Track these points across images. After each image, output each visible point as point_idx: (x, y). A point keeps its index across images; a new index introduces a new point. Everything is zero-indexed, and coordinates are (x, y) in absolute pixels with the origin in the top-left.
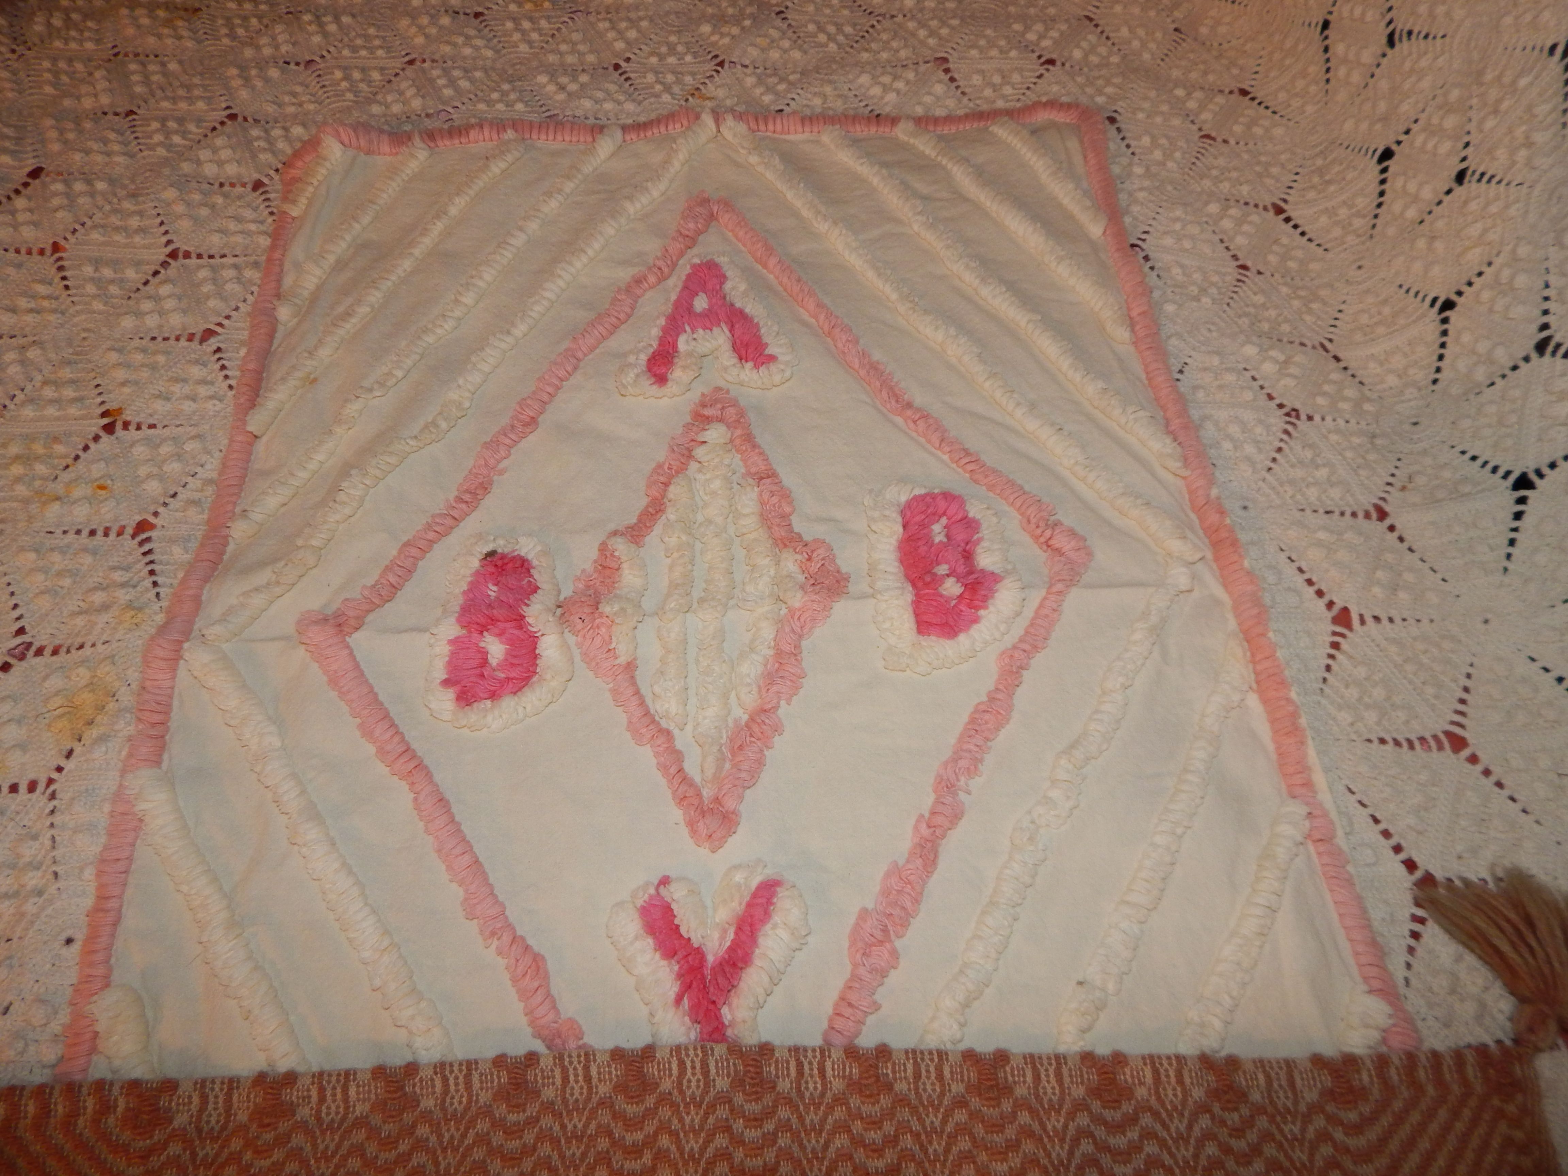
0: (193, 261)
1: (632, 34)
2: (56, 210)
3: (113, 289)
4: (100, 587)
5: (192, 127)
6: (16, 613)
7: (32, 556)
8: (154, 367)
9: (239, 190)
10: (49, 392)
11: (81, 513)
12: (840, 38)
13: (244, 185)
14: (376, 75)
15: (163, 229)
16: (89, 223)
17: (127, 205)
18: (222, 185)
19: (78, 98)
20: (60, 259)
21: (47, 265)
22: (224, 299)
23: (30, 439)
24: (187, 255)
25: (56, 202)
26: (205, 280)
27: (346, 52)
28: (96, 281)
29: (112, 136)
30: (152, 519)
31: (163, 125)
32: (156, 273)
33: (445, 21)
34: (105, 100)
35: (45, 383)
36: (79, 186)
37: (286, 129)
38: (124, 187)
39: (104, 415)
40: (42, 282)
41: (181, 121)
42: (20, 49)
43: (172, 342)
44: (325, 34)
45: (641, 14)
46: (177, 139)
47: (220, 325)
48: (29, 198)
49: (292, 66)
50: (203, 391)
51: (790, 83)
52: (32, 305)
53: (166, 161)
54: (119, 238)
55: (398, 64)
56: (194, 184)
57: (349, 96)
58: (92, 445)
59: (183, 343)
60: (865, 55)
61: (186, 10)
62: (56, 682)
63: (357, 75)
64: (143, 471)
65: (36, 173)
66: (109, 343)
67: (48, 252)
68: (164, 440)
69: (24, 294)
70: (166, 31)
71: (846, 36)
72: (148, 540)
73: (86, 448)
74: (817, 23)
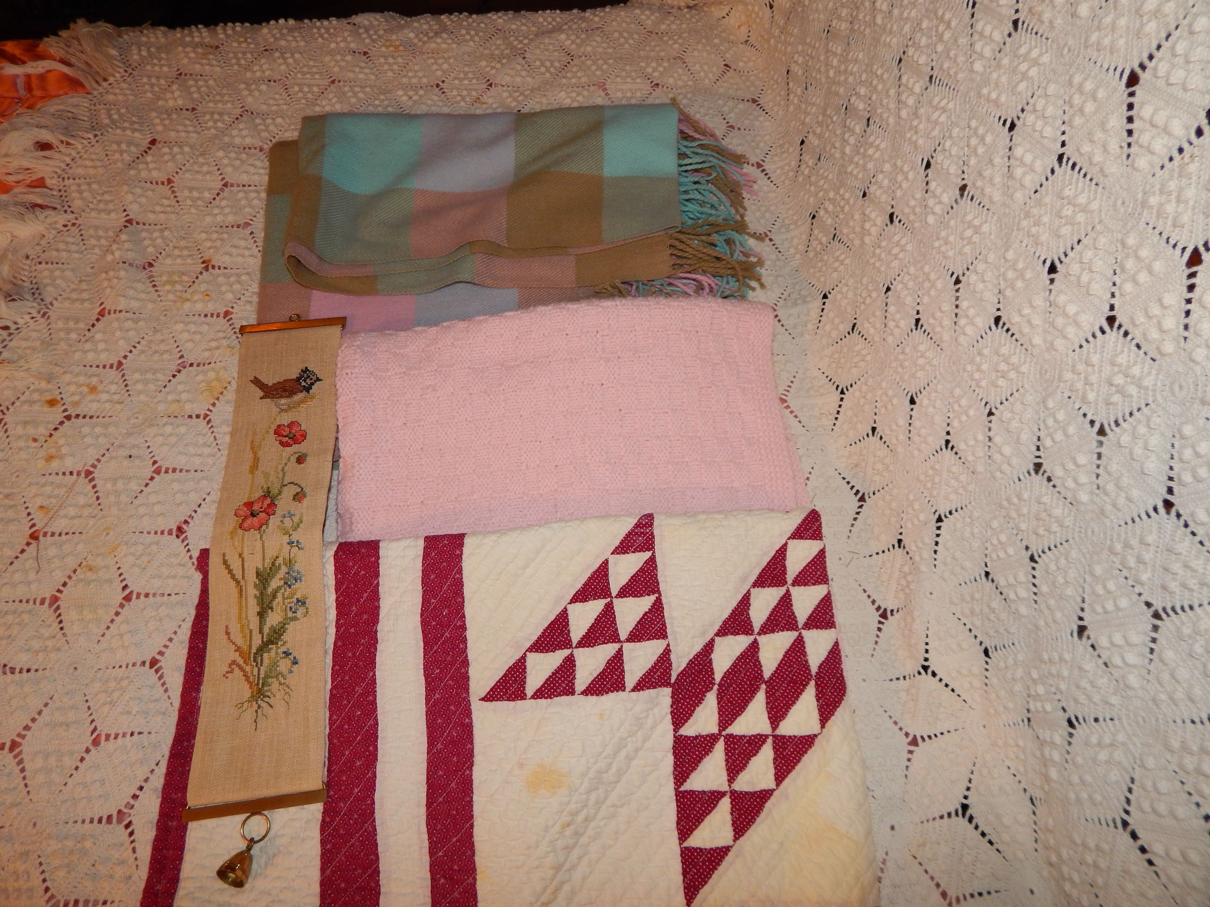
0: (235, 189)
1: (445, 66)
2: (167, 162)
3: (199, 203)
4: (213, 340)
5: (226, 118)
6: (179, 349)
7: (182, 325)
8: (222, 240)
9: (253, 150)
10: (177, 252)
11: (199, 306)
12: (552, 70)
13: (255, 148)
14: (315, 89)
15: (220, 172)
16: (183, 168)
17: (201, 160)
18: (244, 148)
19: (166, 100)
20: (172, 187)
21: (165, 190)
22: (252, 207)
23: (171, 273)
24: (232, 185)
25: (166, 158)
26: (242, 198)
27: (299, 75)
28: (191, 199)
29: (188, 122)
30: (231, 310)
31: (212, 117)
32: (218, 194)
33: (349, 58)
34: (180, 102)
35: (175, 247)
36: (176, 149)
37: (273, 119)
38: (198, 150)
39: (203, 262)
40: (166, 198)
41: (221, 114)
42: (130, 70)
43: (230, 228)
44: (288, 65)
45: (450, 54)
46: (219, 124)
47: (251, 220)
48: (153, 156)
49: (272, 83)
50: (247, 253)
51: (526, 96)
52: (162, 209)
53: (216, 136)
54: (199, 176)
55: (326, 82)
56: (231, 148)
57: (303, 101)
58: (200, 277)
59: (235, 228)
60: (564, 81)
61: (211, 47)
62: (200, 378)
63: (306, 89)
64: (224, 289)
65: (153, 142)
66: (201, 229)
67: (166, 183)
68: (232, 275)
69: (158, 204)
70: (204, 61)
71: (555, 68)
72: (231, 319)
73: (197, 278)
74: (540, 60)
